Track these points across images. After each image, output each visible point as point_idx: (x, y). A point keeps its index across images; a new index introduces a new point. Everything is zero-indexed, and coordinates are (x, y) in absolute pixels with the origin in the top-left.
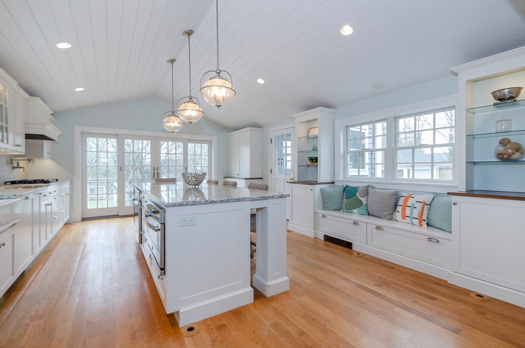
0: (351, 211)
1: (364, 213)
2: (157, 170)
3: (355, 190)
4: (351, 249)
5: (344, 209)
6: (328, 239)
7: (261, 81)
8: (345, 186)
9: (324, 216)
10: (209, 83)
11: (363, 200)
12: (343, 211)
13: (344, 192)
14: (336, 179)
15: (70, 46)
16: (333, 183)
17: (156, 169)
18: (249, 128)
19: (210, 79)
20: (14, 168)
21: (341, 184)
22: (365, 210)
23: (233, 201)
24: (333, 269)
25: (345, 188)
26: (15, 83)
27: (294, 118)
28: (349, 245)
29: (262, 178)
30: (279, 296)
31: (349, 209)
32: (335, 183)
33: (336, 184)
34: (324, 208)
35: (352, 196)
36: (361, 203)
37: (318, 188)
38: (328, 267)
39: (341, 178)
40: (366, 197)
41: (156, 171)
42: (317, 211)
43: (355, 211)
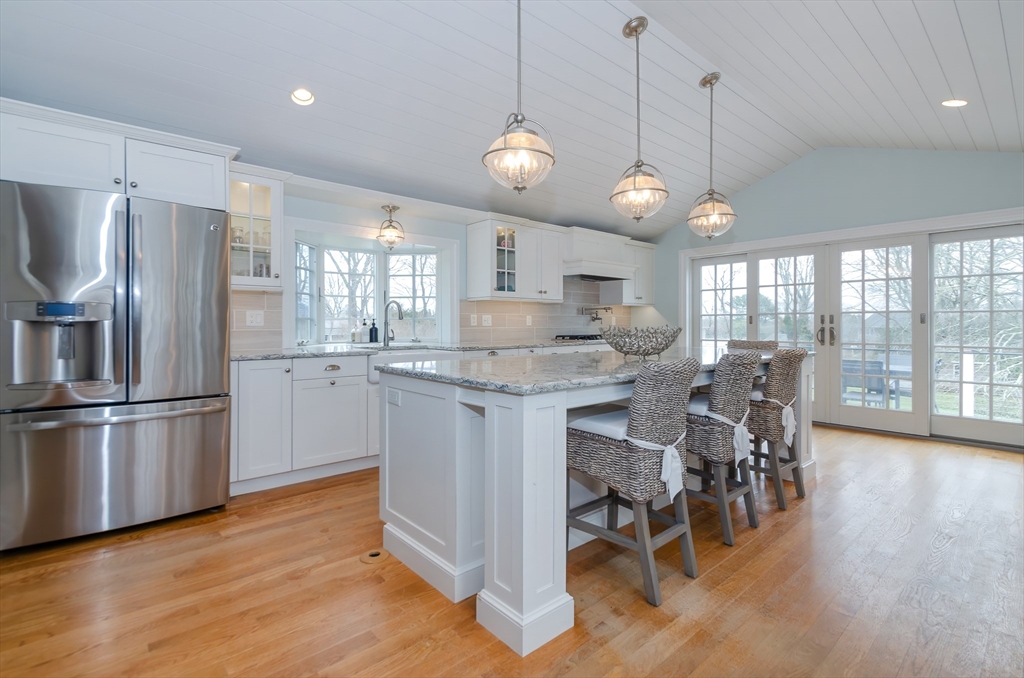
2: (832, 322)
17: (827, 320)
20: (594, 319)
41: (827, 326)
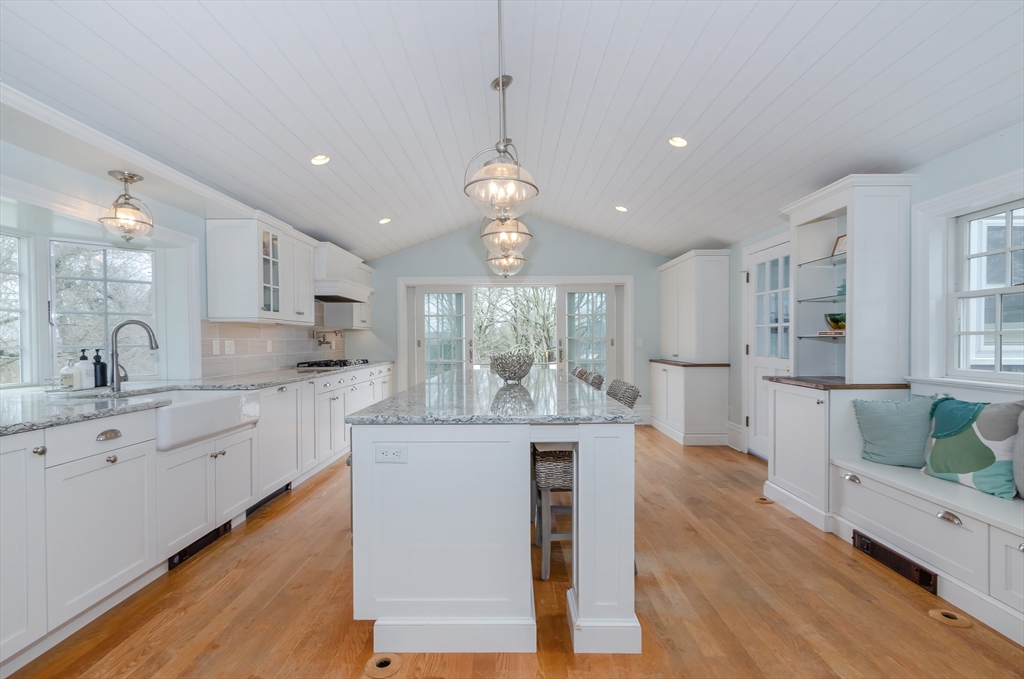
0: (951, 475)
1: (996, 491)
3: (971, 412)
4: (934, 592)
5: (930, 468)
6: (866, 545)
7: (679, 142)
8: (941, 396)
9: (854, 479)
10: (481, 173)
11: (999, 449)
12: (926, 472)
13: (932, 415)
14: (917, 375)
15: (328, 159)
16: (907, 386)
18: (692, 253)
19: (485, 165)
20: (321, 343)
21: (929, 392)
22: (1002, 480)
23: (484, 423)
24: (815, 638)
25: (935, 406)
26: (289, 228)
27: (786, 218)
28: (926, 580)
29: (728, 365)
30: (603, 659)
31: (944, 469)
32: (912, 386)
33: (915, 389)
34: (867, 456)
35: (956, 433)
36: (987, 458)
37: (842, 399)
38: (804, 627)
39: (933, 374)
40: (1008, 441)
42: (837, 462)
43: (967, 478)
